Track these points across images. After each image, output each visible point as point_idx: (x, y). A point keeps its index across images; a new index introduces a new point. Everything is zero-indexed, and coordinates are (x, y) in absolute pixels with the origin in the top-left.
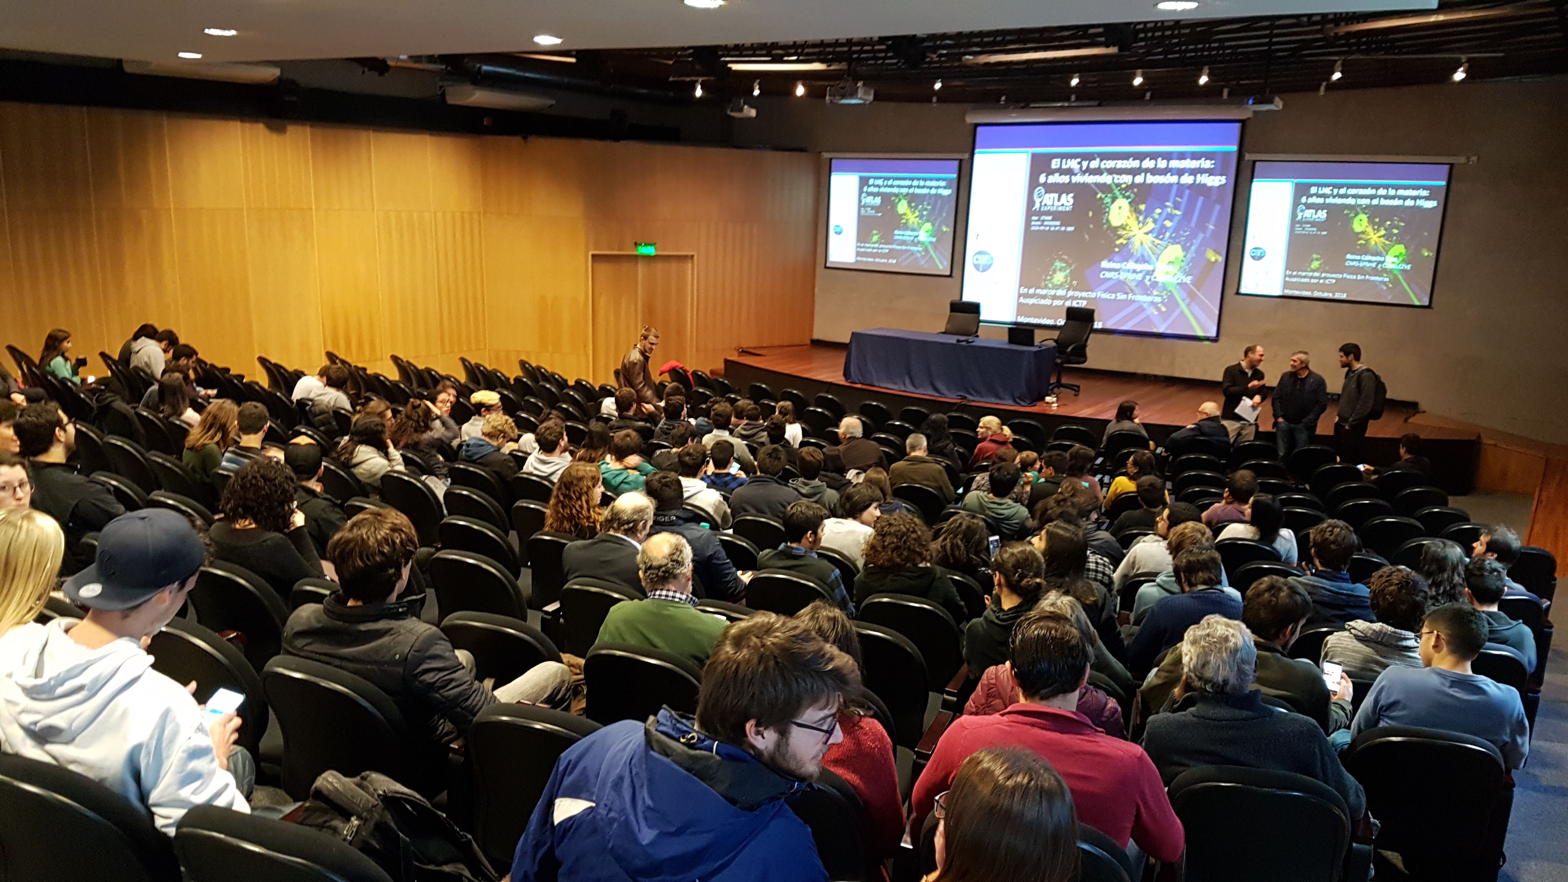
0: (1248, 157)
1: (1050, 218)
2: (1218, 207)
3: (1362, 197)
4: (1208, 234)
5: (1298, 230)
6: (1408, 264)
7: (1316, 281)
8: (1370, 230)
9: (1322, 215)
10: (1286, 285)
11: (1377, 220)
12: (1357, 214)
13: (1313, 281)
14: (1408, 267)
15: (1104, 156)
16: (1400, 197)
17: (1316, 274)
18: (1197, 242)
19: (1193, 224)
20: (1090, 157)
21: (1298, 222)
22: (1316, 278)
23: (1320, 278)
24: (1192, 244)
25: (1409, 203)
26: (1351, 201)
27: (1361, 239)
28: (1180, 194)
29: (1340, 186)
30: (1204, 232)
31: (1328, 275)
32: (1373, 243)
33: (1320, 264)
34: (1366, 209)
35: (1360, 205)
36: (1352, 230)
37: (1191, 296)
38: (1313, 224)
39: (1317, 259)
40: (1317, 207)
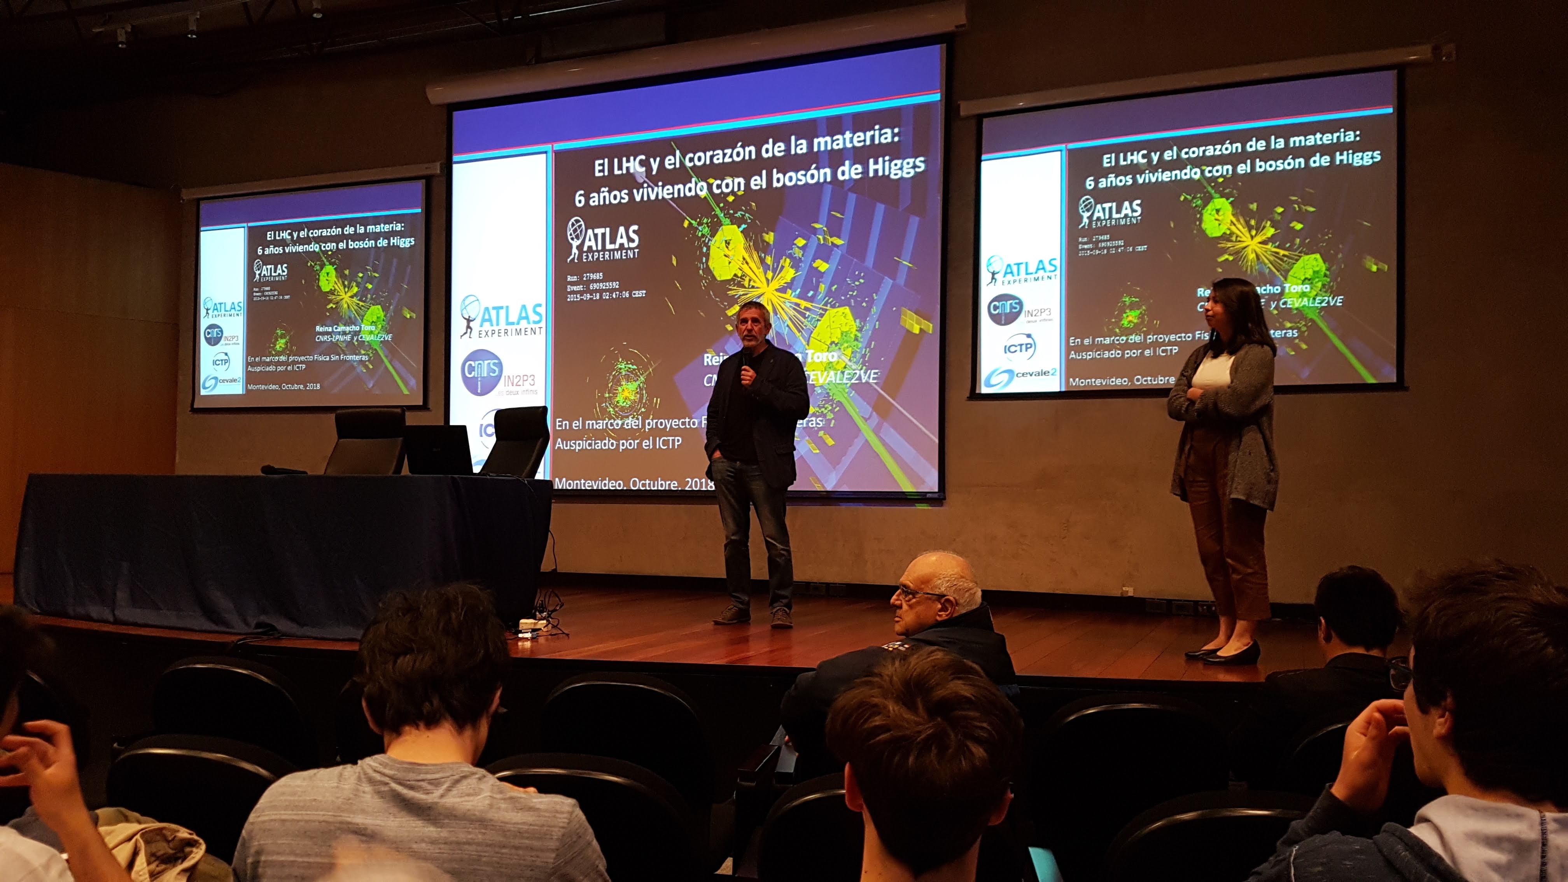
0: (967, 108)
1: (599, 276)
2: (914, 222)
3: (1214, 161)
4: (901, 279)
5: (1085, 247)
6: (1335, 294)
7: (1137, 353)
8: (1240, 230)
9: (1132, 210)
10: (1071, 368)
11: (1254, 206)
12: (1207, 200)
13: (1128, 354)
14: (1339, 301)
15: (689, 145)
16: (1297, 152)
17: (1135, 338)
18: (880, 298)
19: (870, 261)
20: (662, 148)
21: (1085, 232)
22: (1135, 346)
23: (1143, 346)
24: (871, 303)
25: (1320, 161)
26: (1192, 173)
27: (1224, 251)
28: (838, 203)
29: (1163, 145)
30: (893, 277)
31: (1161, 338)
32: (1252, 256)
33: (1141, 317)
34: (1227, 186)
35: (1214, 179)
36: (1202, 232)
37: (881, 409)
38: (1116, 231)
39: (1132, 307)
40: (1118, 195)
